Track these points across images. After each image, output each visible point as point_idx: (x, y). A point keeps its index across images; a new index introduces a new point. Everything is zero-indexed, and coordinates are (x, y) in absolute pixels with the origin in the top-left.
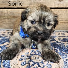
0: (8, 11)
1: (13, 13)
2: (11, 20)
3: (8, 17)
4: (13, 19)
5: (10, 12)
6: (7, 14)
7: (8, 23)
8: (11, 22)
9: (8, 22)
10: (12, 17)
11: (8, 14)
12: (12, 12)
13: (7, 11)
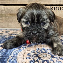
0: (6, 8)
1: (11, 11)
2: (8, 18)
3: (5, 15)
4: (12, 17)
5: (8, 9)
6: (4, 11)
7: (5, 22)
8: (9, 21)
9: (6, 20)
10: (10, 15)
11: (6, 11)
12: (10, 9)
13: (4, 8)
